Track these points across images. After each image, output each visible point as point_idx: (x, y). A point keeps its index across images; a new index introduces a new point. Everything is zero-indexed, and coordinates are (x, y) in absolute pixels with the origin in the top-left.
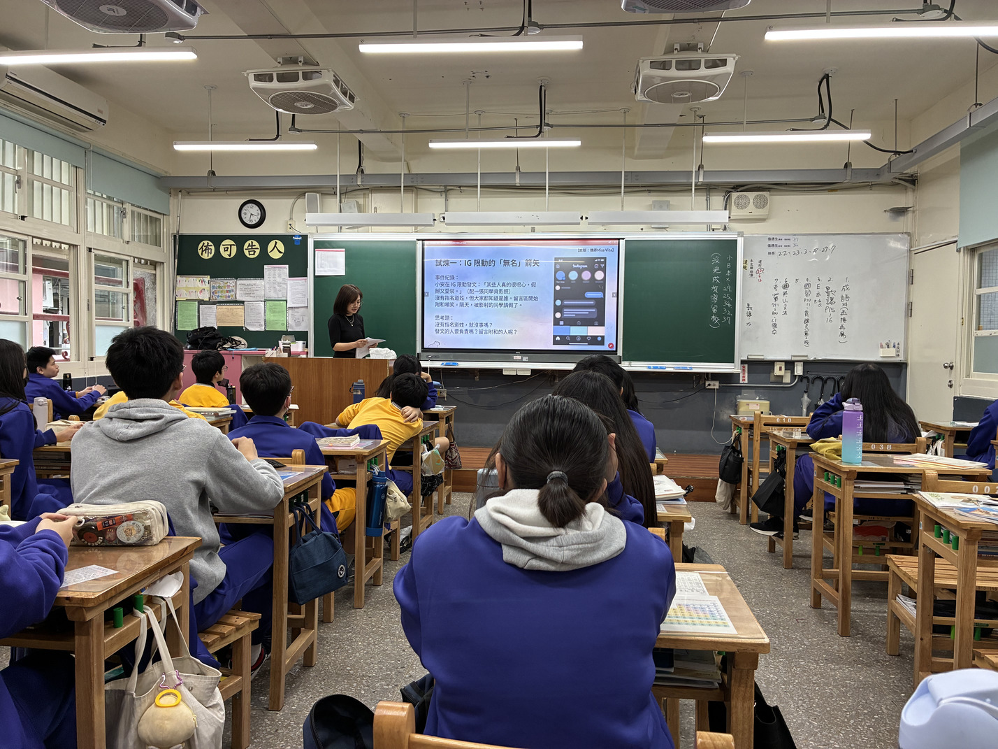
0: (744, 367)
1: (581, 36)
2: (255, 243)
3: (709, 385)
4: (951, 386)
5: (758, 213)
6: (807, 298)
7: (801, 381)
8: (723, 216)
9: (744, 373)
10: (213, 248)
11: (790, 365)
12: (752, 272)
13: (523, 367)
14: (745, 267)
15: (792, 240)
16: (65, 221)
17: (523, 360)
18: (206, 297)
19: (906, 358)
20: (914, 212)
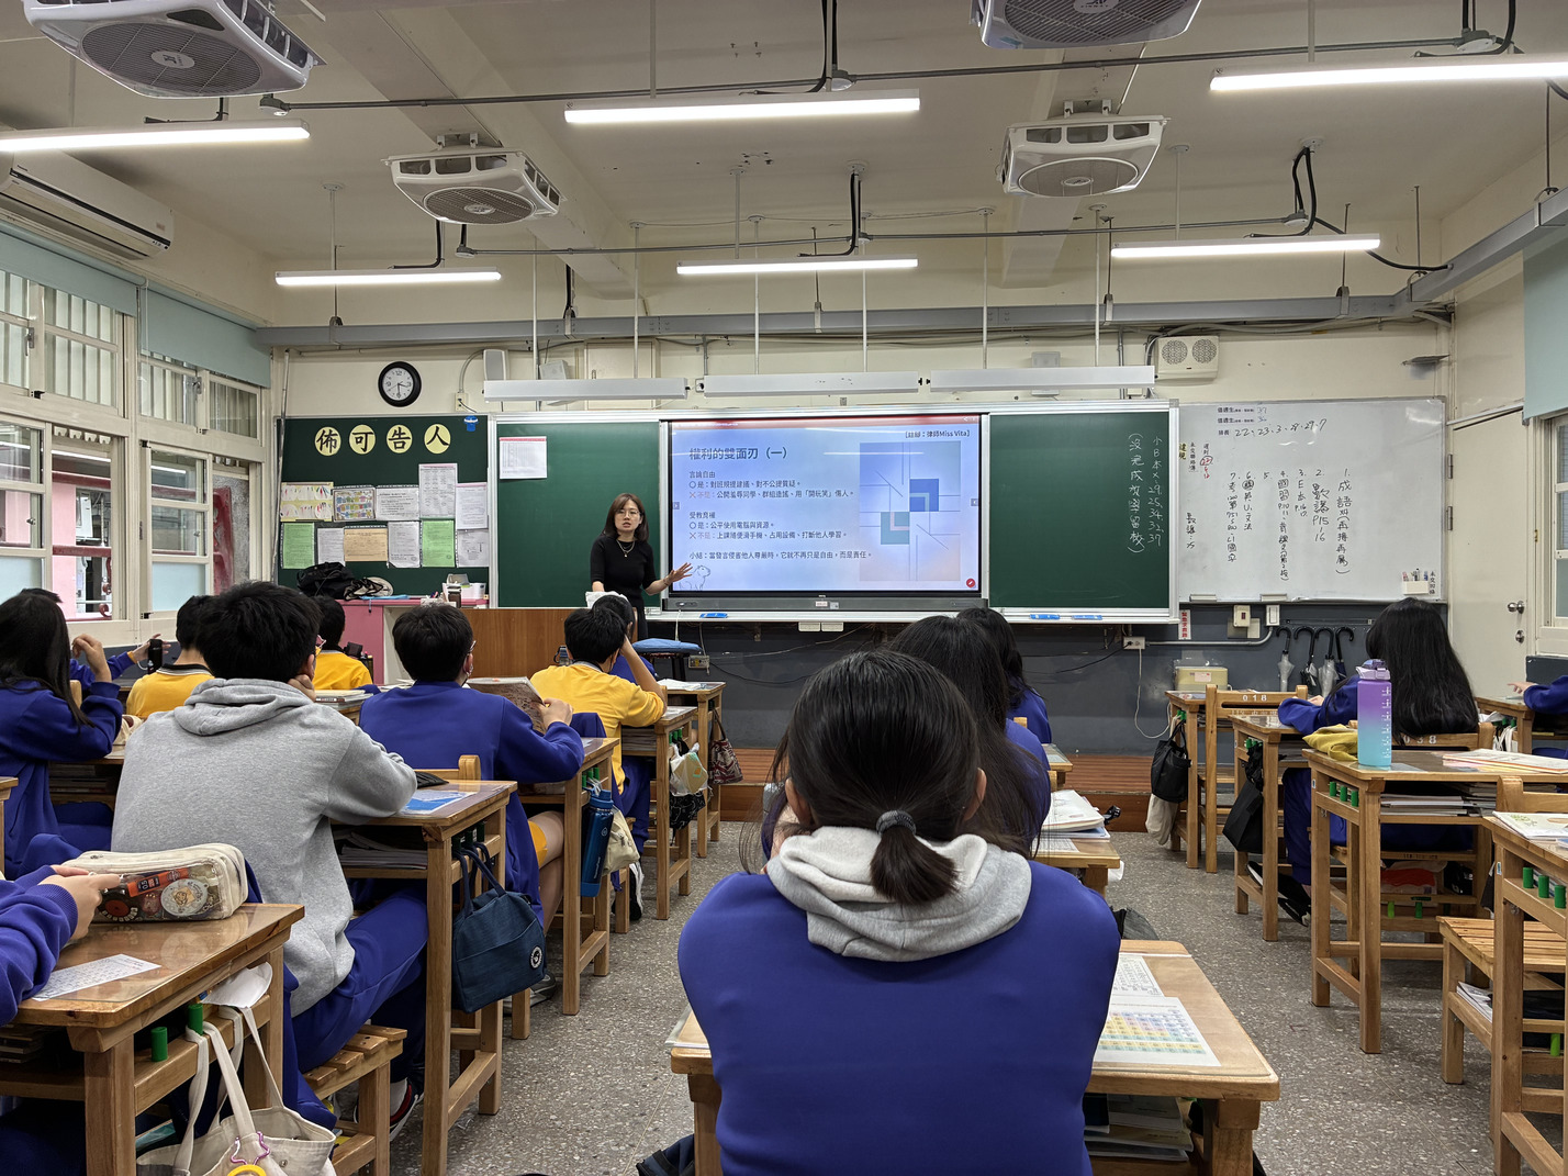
0: (1184, 614)
1: (917, 91)
2: (404, 429)
3: (1130, 643)
4: (1521, 640)
5: (1200, 369)
6: (1282, 502)
7: (1278, 635)
8: (1146, 375)
9: (1185, 624)
10: (338, 438)
11: (1258, 609)
12: (1193, 462)
13: (831, 619)
14: (1182, 456)
15: (1257, 411)
16: (105, 399)
17: (832, 608)
18: (327, 515)
19: (1446, 595)
20: (1450, 363)
